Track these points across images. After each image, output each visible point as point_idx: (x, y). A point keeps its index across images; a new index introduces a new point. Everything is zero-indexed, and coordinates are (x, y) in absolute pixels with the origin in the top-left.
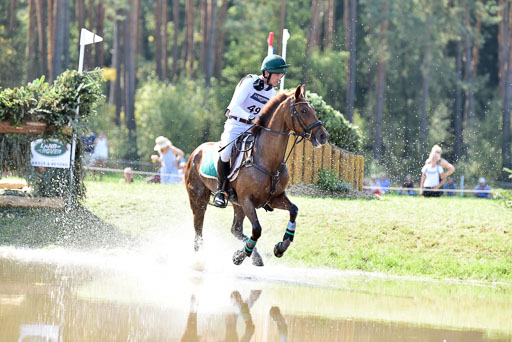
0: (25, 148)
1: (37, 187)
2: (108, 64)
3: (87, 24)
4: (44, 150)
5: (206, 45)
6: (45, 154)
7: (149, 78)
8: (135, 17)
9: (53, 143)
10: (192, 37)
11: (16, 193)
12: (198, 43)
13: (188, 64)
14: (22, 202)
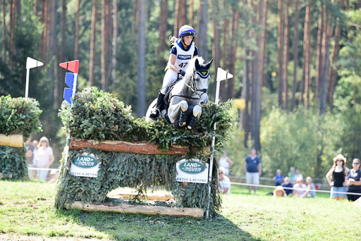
0: (171, 166)
1: (181, 199)
2: (238, 96)
3: (222, 63)
4: (187, 169)
5: (321, 79)
6: (188, 172)
7: (273, 107)
8: (261, 57)
9: (193, 162)
10: (309, 73)
11: (164, 204)
12: (313, 79)
13: (305, 96)
14: (169, 211)
